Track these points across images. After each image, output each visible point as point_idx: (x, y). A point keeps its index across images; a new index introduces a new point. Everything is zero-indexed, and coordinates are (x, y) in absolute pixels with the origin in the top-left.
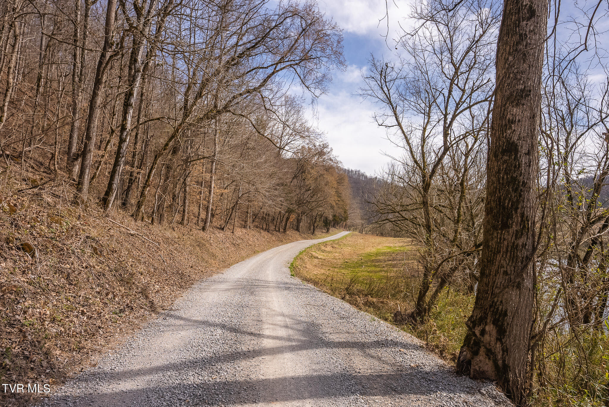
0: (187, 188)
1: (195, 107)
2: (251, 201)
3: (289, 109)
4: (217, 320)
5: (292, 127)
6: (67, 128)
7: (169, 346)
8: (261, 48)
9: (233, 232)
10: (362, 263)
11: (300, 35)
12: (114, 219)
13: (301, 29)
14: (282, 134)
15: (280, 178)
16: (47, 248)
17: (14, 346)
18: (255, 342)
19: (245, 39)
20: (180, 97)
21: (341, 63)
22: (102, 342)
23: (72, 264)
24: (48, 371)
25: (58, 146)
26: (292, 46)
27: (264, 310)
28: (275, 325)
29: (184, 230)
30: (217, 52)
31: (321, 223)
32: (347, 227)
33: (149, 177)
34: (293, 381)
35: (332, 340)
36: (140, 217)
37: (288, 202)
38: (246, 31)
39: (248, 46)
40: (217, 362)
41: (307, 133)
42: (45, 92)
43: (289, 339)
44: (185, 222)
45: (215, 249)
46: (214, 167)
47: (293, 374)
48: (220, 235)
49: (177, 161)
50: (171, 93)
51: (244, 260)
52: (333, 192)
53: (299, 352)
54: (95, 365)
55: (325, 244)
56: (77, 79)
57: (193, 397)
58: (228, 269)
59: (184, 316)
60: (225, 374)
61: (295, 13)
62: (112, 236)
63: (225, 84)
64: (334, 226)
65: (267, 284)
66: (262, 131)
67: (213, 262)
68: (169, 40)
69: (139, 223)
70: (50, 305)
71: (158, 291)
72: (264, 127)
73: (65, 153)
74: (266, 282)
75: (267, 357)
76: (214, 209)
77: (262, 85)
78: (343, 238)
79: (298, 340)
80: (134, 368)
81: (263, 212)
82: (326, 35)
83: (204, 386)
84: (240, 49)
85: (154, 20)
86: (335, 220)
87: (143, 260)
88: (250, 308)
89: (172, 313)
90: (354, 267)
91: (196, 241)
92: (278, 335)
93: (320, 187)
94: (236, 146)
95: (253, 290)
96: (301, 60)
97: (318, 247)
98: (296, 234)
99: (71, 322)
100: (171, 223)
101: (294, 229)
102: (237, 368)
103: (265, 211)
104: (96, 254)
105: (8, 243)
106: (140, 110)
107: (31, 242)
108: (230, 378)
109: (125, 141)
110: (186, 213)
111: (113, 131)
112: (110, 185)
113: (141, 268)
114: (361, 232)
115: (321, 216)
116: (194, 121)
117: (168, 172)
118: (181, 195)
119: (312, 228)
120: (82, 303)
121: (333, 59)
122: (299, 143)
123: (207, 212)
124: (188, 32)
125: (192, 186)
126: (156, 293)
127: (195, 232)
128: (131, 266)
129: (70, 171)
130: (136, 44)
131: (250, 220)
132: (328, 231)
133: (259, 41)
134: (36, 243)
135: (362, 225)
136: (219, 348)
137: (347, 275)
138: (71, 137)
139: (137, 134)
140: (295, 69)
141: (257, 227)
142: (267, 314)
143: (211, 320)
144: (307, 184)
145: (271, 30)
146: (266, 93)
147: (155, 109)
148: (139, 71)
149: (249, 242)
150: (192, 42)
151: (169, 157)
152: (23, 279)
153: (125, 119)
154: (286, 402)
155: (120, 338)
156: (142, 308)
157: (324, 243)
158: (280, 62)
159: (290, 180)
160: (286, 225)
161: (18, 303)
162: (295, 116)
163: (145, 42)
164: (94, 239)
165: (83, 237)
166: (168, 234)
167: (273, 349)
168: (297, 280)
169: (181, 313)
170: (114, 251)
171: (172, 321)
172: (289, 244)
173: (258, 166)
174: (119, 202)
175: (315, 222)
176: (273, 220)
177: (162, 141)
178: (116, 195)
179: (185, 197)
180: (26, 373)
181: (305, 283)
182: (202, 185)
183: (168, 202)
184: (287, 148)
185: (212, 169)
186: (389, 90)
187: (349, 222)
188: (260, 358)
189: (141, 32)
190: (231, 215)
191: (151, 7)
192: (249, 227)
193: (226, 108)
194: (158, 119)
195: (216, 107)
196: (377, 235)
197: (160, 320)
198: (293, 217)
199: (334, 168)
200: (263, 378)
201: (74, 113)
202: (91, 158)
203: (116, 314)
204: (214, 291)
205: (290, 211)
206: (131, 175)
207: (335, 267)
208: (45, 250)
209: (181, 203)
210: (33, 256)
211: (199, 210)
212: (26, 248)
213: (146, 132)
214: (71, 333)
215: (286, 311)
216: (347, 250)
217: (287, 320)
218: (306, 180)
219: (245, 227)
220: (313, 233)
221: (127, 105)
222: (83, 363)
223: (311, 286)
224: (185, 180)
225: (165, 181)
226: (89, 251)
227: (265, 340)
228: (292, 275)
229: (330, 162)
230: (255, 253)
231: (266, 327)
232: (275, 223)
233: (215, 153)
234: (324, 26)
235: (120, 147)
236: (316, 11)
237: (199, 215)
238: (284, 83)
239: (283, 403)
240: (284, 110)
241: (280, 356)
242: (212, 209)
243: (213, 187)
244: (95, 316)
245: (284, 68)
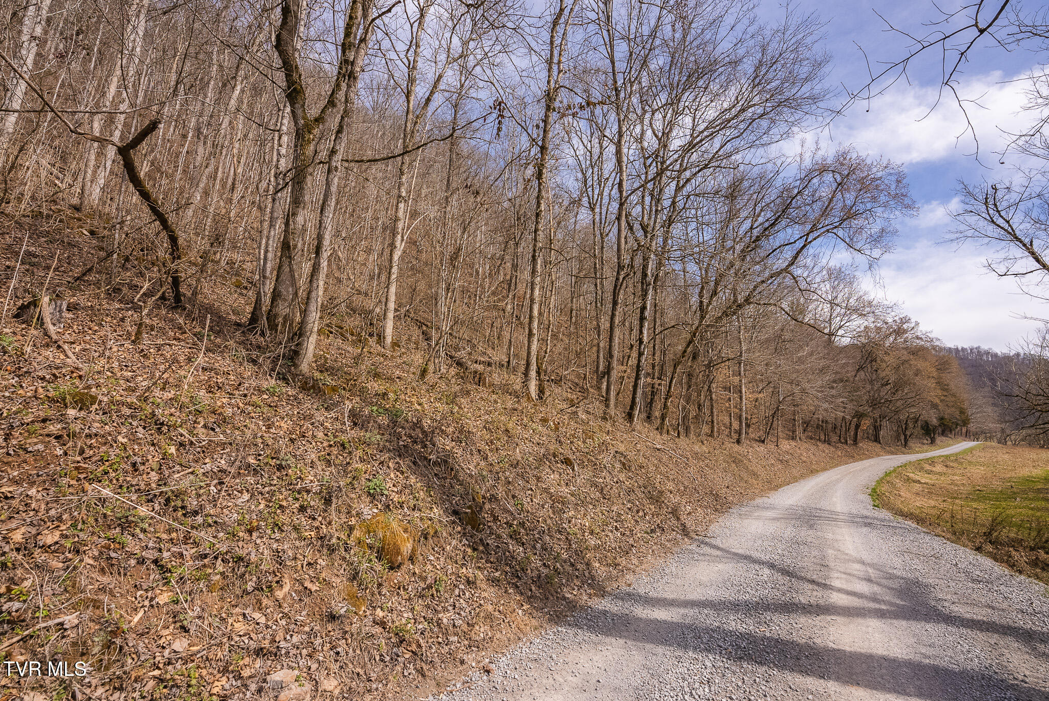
0: (714, 396)
1: (711, 306)
2: (797, 405)
3: (836, 283)
4: (764, 557)
5: (844, 305)
6: (595, 349)
7: (704, 579)
8: (783, 223)
9: (777, 446)
10: (1015, 493)
11: (835, 192)
12: (640, 433)
13: (835, 185)
14: (831, 316)
15: (837, 373)
16: (583, 462)
17: (562, 552)
18: (820, 595)
19: (761, 220)
20: (694, 300)
21: (908, 207)
22: (635, 561)
23: (605, 478)
24: (589, 582)
25: (588, 367)
26: (826, 208)
27: (830, 552)
28: (849, 574)
29: (715, 443)
30: (729, 243)
31: (918, 431)
32: (968, 435)
33: (670, 387)
34: (885, 664)
35: (958, 615)
36: (665, 430)
37: (855, 403)
38: (761, 210)
39: (767, 225)
40: (765, 611)
41: (868, 309)
42: (576, 321)
43: (875, 599)
44: (716, 434)
45: (755, 466)
46: (742, 369)
47: (884, 653)
48: (761, 449)
49: (698, 368)
50: (685, 298)
51: (797, 481)
52: (931, 384)
53: (894, 621)
54: (629, 585)
55: (932, 461)
56: (599, 305)
57: (735, 647)
58: (775, 492)
59: (721, 546)
60: (777, 628)
61: (822, 169)
62: (638, 451)
63: (741, 275)
64: (943, 433)
65: (834, 516)
66: (800, 318)
67: (755, 482)
68: (675, 248)
69: (665, 437)
70: (589, 517)
71: (689, 514)
72: (802, 312)
73: (594, 372)
74: (832, 512)
75: (839, 619)
76: (749, 417)
77: (791, 264)
78: (965, 452)
79: (891, 604)
80: (668, 597)
81: (818, 419)
82: (874, 179)
83: (748, 637)
84: (756, 232)
85: (659, 233)
86: (945, 425)
87: (671, 477)
88: (809, 547)
89: (707, 540)
90: (997, 500)
91: (731, 456)
92: (856, 591)
93: (906, 379)
94: (768, 340)
95: (812, 522)
96: (842, 220)
97: (918, 466)
98: (877, 447)
99: (607, 536)
100: (699, 435)
101: (870, 440)
102: (794, 625)
103: (821, 417)
104: (625, 469)
105: (554, 458)
106: (655, 321)
107: (571, 457)
108: (784, 635)
109: (643, 354)
110: (715, 424)
111: (632, 346)
112: (634, 398)
113: (670, 486)
114: (1003, 441)
115: (916, 420)
116: (711, 321)
117: (690, 380)
118: (707, 403)
119: (902, 437)
120: (615, 518)
121: (894, 206)
122: (858, 323)
123: (741, 422)
124: (694, 232)
125: (718, 392)
126: (687, 514)
127: (728, 445)
128: (660, 482)
129: (599, 388)
130: (646, 259)
131: (799, 431)
132: (933, 441)
133: (779, 216)
134: (575, 457)
135: (1003, 431)
136: (768, 593)
137: (985, 512)
138: (598, 357)
139: (654, 346)
140: (835, 233)
141: (811, 438)
142: (836, 558)
143: (756, 555)
144: (881, 376)
145: (794, 198)
146: (798, 272)
147: (670, 317)
148: (650, 284)
149: (803, 458)
150: (701, 240)
151: (689, 364)
152: (566, 490)
153: (641, 332)
154: (874, 691)
155: (653, 561)
156: (674, 531)
157: (927, 459)
158: (811, 231)
159: (853, 373)
160: (856, 434)
161: (564, 512)
162: (846, 290)
163: (652, 256)
164: (622, 454)
165: (612, 452)
166: (697, 448)
167: (848, 608)
168: (884, 514)
169: (718, 542)
170: (641, 467)
171: (707, 550)
172: (865, 462)
173: (801, 360)
174: (644, 415)
175: (906, 428)
176: (835, 428)
177: (680, 348)
178: (640, 408)
179: (712, 406)
180: (573, 580)
181: (900, 519)
182: (730, 392)
183: (693, 414)
184: (840, 332)
185: (740, 371)
186: (1008, 222)
187: (972, 427)
188: (829, 618)
189: (648, 248)
190: (772, 424)
191: (655, 222)
192: (800, 438)
193: (747, 301)
194: (673, 327)
195: (735, 301)
196: (1042, 447)
197: (693, 547)
198: (866, 423)
199: (927, 348)
200: (834, 646)
201: (599, 336)
202: (614, 374)
203: (648, 533)
204: (758, 518)
205: (860, 416)
206: (653, 388)
207: (956, 498)
208: (582, 465)
209: (708, 412)
210: (573, 470)
211: (731, 419)
212: (567, 462)
213: (662, 342)
214: (607, 547)
215: (866, 557)
216: (977, 472)
217: (870, 571)
218: (879, 371)
219: (793, 439)
220: (905, 445)
221: (642, 319)
222: (619, 580)
223: (909, 523)
224: (709, 387)
225: (688, 390)
226: (618, 466)
227: (835, 593)
228: (874, 506)
229: (918, 341)
230: (813, 472)
231: (836, 575)
232: (838, 432)
233: (741, 353)
234: (870, 169)
235: (639, 361)
236: (854, 156)
237: (731, 425)
238: (822, 254)
239: (869, 691)
240: (828, 286)
241: (860, 620)
242: (746, 419)
243: (744, 392)
244: (628, 533)
245: (818, 236)
